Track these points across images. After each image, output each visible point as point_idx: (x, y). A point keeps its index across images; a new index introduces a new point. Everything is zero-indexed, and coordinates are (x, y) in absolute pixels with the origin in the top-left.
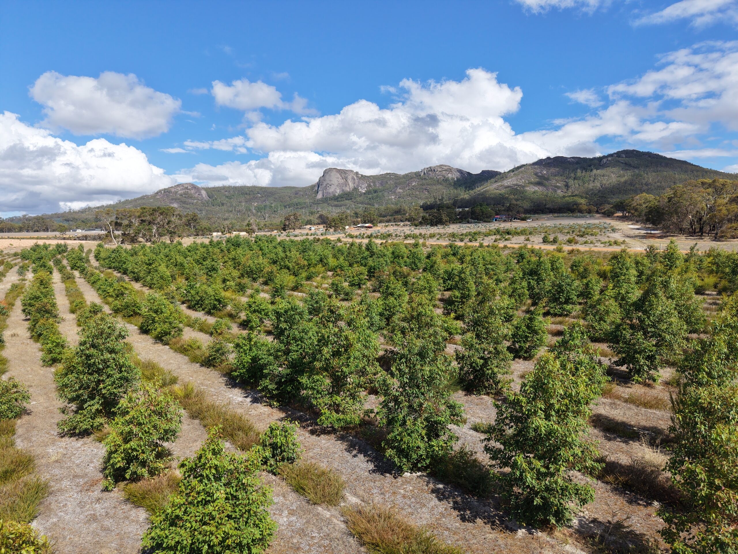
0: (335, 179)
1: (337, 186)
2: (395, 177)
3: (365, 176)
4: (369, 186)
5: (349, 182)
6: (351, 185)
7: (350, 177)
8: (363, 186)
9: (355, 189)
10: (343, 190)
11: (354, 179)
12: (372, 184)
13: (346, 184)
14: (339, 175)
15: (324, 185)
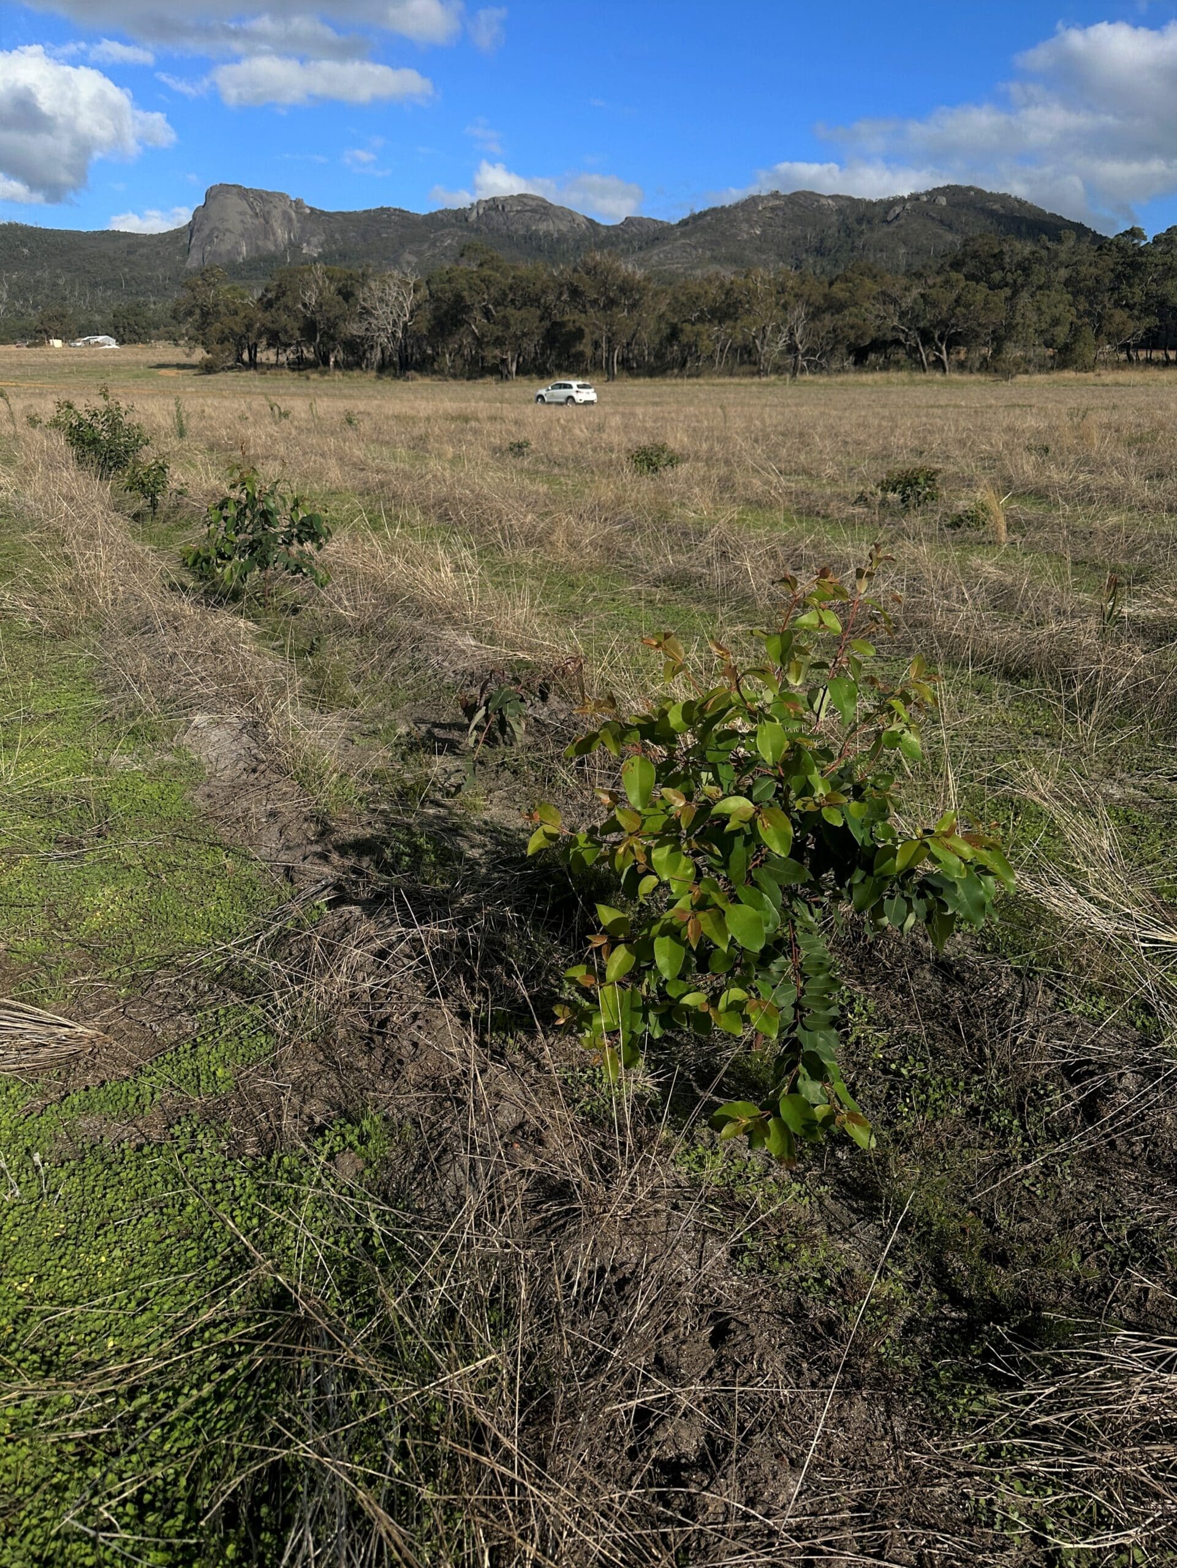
0: (235, 214)
1: (242, 235)
2: (404, 218)
3: (323, 213)
4: (330, 239)
5: (276, 225)
6: (282, 235)
7: (277, 213)
8: (314, 240)
9: (294, 246)
10: (258, 248)
11: (290, 220)
12: (337, 236)
13: (267, 230)
14: (245, 205)
15: (207, 232)
